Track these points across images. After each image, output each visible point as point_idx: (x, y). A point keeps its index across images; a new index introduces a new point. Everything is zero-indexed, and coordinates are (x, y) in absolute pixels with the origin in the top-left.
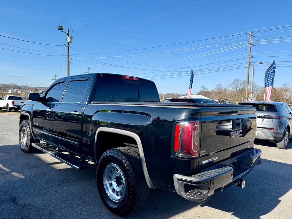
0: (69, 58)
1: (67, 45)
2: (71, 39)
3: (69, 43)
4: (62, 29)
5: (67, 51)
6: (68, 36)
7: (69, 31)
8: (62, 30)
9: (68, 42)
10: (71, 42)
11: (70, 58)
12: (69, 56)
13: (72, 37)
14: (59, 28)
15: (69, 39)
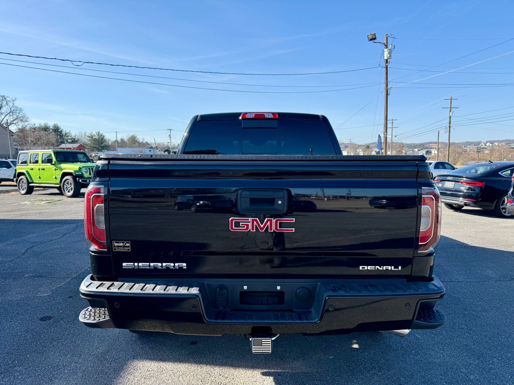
0: (387, 86)
1: (384, 64)
2: (390, 53)
3: (387, 60)
4: (375, 39)
5: (384, 76)
6: (387, 47)
7: (387, 38)
8: (376, 41)
9: (386, 58)
10: (390, 57)
11: (389, 87)
12: (387, 83)
13: (393, 47)
14: (370, 37)
15: (387, 52)
